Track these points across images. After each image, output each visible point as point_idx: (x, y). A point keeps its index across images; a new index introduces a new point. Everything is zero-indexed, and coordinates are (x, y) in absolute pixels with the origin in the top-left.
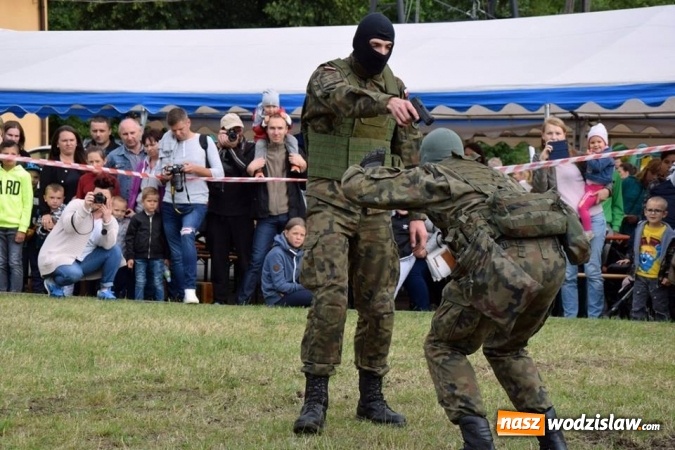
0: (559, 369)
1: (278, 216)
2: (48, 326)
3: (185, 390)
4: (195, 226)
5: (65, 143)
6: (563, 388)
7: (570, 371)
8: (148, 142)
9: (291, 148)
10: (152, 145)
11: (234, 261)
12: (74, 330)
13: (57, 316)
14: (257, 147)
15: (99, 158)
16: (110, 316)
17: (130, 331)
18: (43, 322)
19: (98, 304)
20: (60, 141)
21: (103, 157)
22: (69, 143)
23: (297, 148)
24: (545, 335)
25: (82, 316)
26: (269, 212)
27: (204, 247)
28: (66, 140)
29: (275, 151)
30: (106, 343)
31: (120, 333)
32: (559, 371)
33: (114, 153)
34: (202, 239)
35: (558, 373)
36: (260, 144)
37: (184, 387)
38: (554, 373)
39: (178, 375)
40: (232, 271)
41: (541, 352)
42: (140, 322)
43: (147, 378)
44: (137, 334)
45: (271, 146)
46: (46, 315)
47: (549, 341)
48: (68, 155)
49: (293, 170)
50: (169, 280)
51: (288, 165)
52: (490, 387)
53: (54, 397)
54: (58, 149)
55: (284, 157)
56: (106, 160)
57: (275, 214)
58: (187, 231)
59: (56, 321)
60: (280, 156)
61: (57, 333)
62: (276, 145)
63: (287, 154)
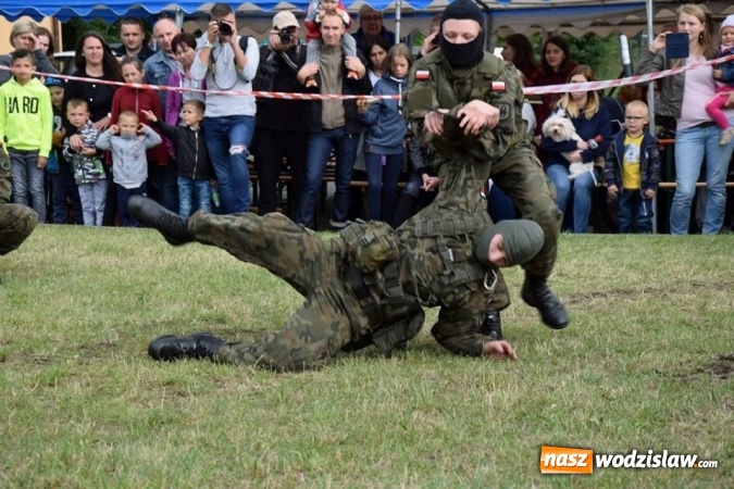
0: (675, 295)
1: (333, 130)
2: (86, 261)
3: (250, 331)
4: (245, 143)
5: (91, 51)
6: (682, 316)
7: (687, 296)
8: (179, 48)
9: (347, 50)
10: (184, 51)
11: (287, 182)
12: (116, 265)
13: (95, 251)
14: (308, 50)
15: (135, 70)
16: (155, 249)
17: (179, 266)
18: (79, 257)
19: (139, 236)
20: (85, 49)
21: (140, 68)
22: (96, 51)
23: (354, 50)
24: (655, 256)
25: (122, 249)
26: (322, 124)
27: (252, 166)
28: (92, 48)
29: (328, 53)
30: (153, 279)
31: (169, 269)
32: (674, 297)
33: (151, 60)
34: (251, 158)
35: (674, 299)
36: (312, 45)
37: (249, 327)
38: (669, 299)
39: (240, 315)
40: (285, 193)
41: (652, 276)
42: (189, 255)
43: (205, 319)
44: (188, 269)
45: (324, 48)
46: (82, 249)
47: (659, 263)
48: (95, 65)
49: (349, 76)
50: (217, 204)
51: (344, 70)
52: (597, 318)
53: (105, 341)
54: (84, 58)
55: (339, 60)
56: (144, 71)
57: (330, 127)
58: (237, 149)
59: (94, 256)
60: (335, 59)
61: (97, 269)
62: (331, 47)
63: (344, 57)
